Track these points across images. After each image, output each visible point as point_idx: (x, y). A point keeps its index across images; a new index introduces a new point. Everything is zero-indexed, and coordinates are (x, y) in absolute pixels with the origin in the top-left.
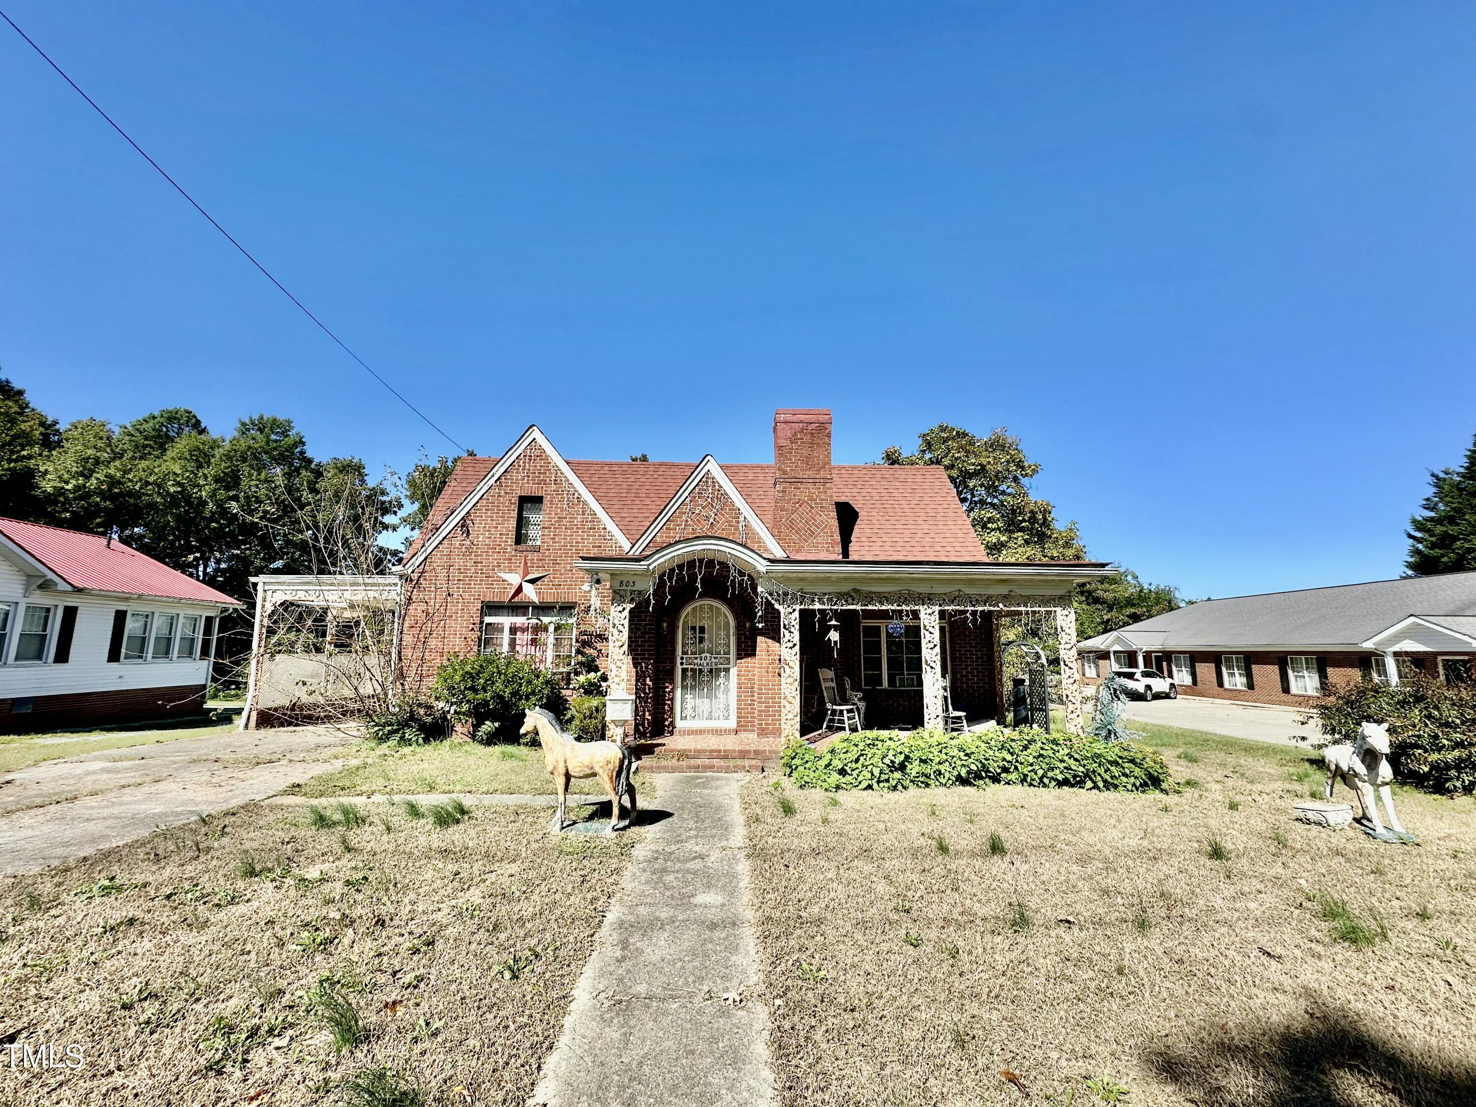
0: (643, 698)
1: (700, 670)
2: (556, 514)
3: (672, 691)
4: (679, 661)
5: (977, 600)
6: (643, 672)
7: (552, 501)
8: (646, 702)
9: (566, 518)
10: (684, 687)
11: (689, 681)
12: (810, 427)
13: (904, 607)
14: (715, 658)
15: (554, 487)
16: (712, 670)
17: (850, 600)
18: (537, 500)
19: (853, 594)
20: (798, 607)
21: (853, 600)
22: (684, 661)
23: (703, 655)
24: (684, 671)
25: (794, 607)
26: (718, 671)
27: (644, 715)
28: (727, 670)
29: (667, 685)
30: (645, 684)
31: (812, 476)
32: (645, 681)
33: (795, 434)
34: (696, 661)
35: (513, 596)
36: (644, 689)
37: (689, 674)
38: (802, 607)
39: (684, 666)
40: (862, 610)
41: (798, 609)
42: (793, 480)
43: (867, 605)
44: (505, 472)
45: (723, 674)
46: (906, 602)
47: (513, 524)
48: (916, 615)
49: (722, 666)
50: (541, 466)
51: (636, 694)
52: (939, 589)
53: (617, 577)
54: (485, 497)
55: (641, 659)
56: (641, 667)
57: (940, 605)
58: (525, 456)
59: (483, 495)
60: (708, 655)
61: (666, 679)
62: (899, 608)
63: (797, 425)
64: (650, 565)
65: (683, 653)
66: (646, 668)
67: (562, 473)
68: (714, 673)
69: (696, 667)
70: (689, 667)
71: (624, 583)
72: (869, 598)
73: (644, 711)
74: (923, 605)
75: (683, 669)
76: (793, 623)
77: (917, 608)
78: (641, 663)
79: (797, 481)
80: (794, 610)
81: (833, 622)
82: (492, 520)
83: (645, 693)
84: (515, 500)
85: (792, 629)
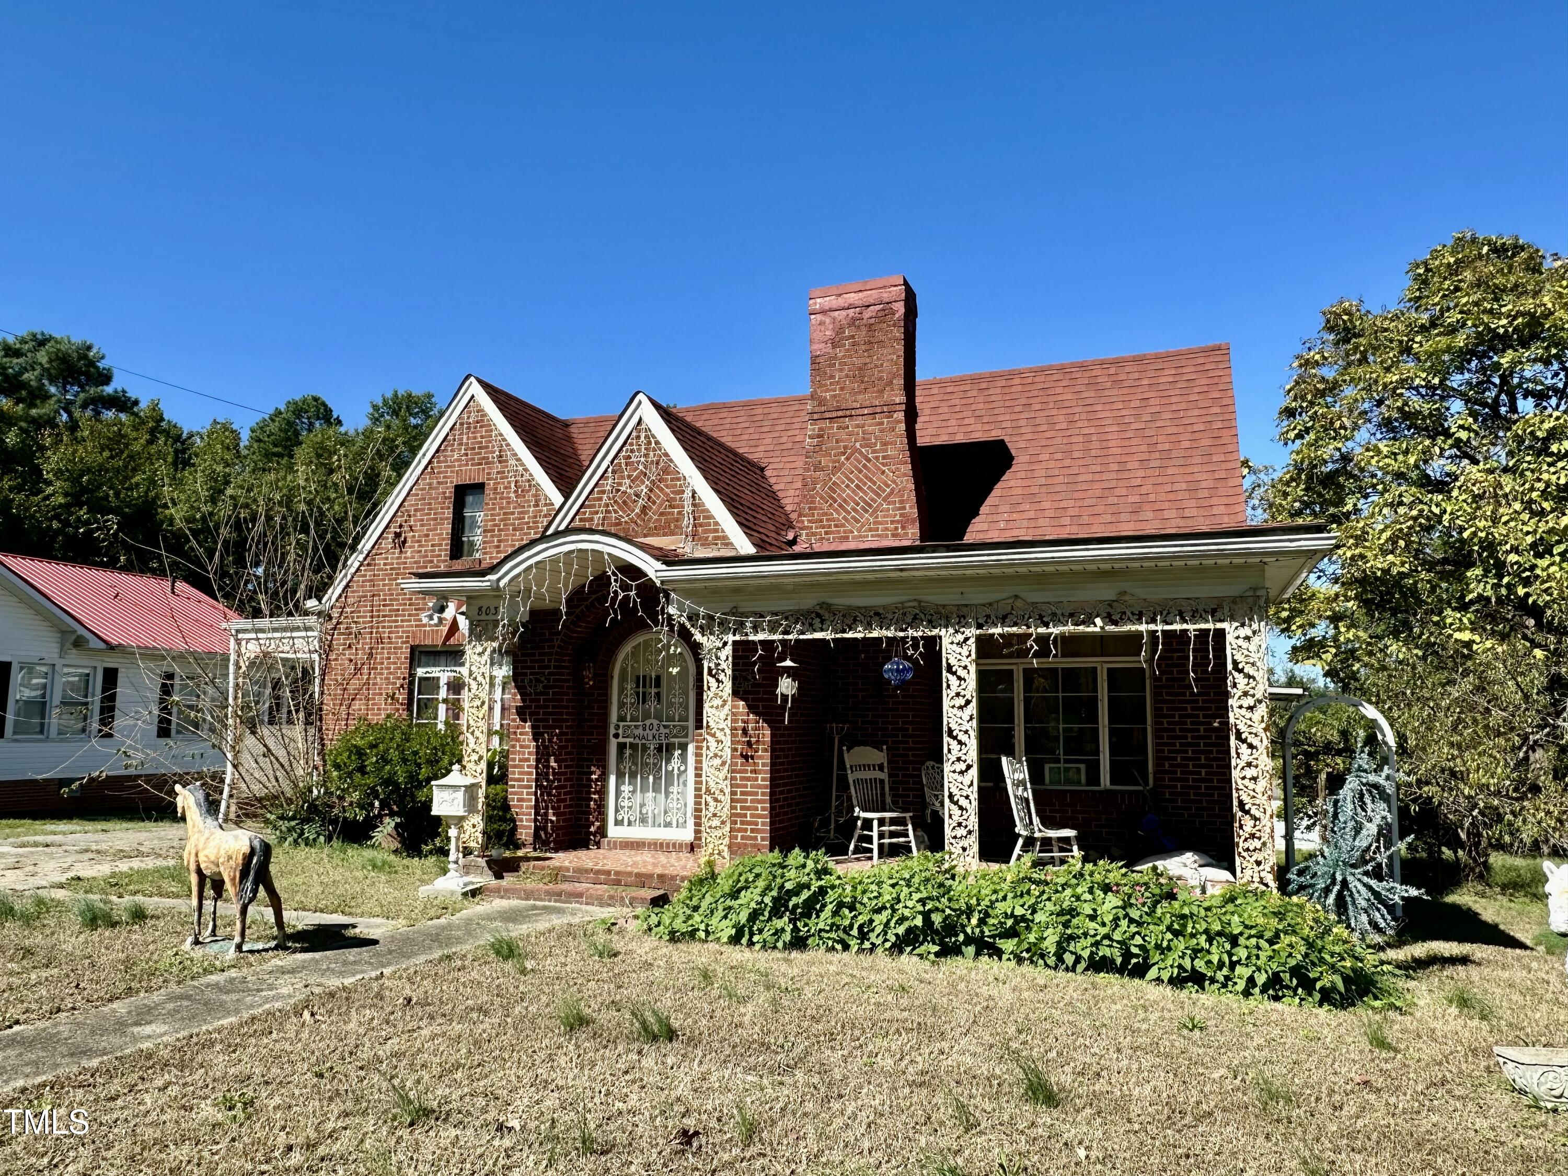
0: (546, 787)
1: (643, 745)
2: (501, 508)
3: (604, 778)
4: (612, 731)
5: (1054, 614)
6: (545, 747)
7: (496, 489)
8: (549, 794)
9: (513, 513)
10: (620, 776)
11: (627, 764)
12: (867, 314)
13: (911, 632)
14: (665, 727)
15: (498, 467)
16: (661, 746)
17: (817, 621)
18: (479, 488)
19: (821, 612)
20: (730, 638)
21: (822, 622)
22: (620, 731)
23: (648, 722)
24: (621, 747)
25: (725, 639)
26: (670, 749)
27: (546, 814)
28: (684, 747)
29: (593, 769)
30: (548, 767)
31: (868, 403)
32: (548, 761)
33: (840, 331)
34: (636, 732)
35: (448, 637)
36: (547, 774)
37: (628, 752)
38: (737, 638)
39: (621, 740)
40: (834, 640)
41: (730, 643)
42: (834, 414)
43: (844, 631)
44: (438, 451)
45: (677, 753)
46: (914, 623)
47: (448, 527)
48: (932, 644)
49: (676, 740)
50: (482, 437)
51: (537, 780)
52: (976, 596)
53: (474, 602)
54: (413, 492)
55: (544, 727)
56: (544, 741)
57: (979, 626)
58: (462, 424)
59: (411, 489)
60: (655, 722)
61: (591, 760)
62: (901, 634)
63: (844, 313)
64: (499, 580)
65: (622, 719)
66: (550, 741)
67: (508, 445)
68: (665, 750)
69: (637, 741)
70: (628, 740)
71: (484, 609)
72: (851, 618)
73: (547, 808)
74: (946, 627)
75: (619, 744)
76: (724, 665)
77: (935, 632)
78: (542, 734)
79: (842, 414)
80: (725, 644)
81: (788, 663)
82: (422, 525)
83: (548, 780)
84: (450, 492)
85: (722, 677)
